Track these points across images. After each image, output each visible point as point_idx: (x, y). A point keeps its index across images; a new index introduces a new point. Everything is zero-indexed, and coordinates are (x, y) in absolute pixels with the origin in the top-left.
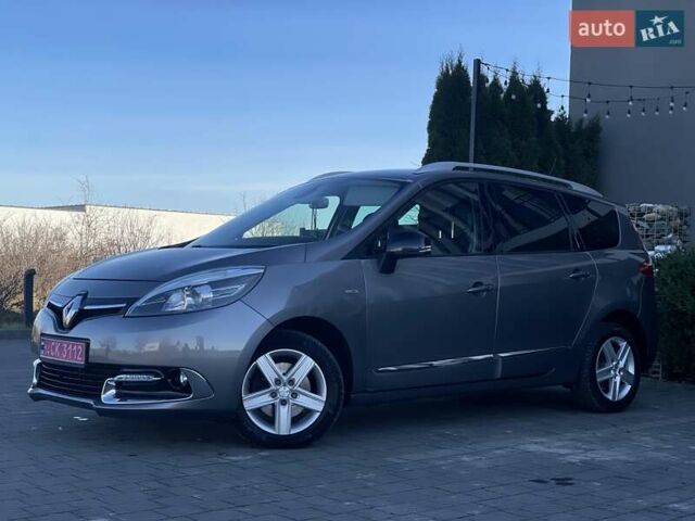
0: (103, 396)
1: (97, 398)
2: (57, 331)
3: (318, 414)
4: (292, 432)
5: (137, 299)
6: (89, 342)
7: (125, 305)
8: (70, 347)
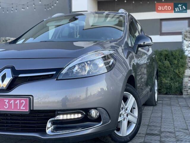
0: (47, 131)
5: (62, 69)
6: (31, 97)
7: (54, 73)
8: (12, 101)
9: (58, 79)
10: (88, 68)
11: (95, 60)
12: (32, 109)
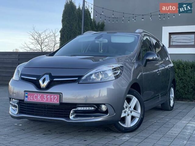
0: (70, 117)
1: (68, 117)
2: (38, 90)
3: (138, 118)
4: (131, 126)
5: (82, 76)
6: (61, 94)
7: (77, 78)
8: (49, 96)
9: (79, 83)
10: (101, 77)
11: (106, 71)
12: (61, 102)
